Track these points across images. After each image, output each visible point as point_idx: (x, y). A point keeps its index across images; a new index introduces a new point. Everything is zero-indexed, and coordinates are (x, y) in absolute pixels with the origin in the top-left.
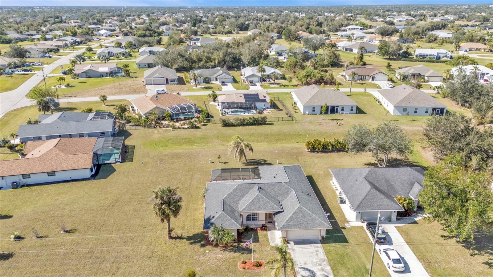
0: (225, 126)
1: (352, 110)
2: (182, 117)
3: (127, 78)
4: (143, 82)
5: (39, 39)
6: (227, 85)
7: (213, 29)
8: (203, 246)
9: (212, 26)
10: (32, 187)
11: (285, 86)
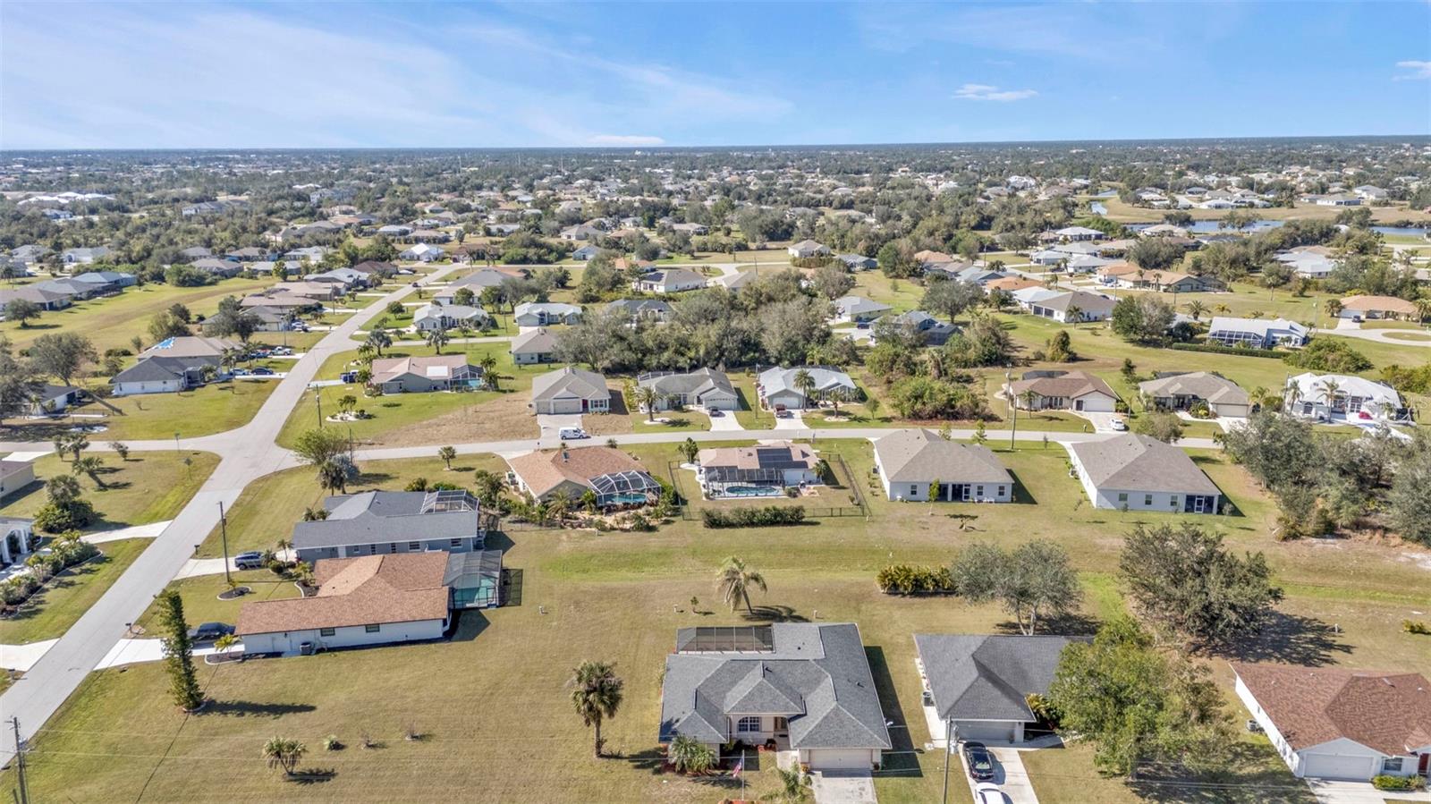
0: (712, 527)
1: (1001, 494)
2: (619, 502)
3: (490, 394)
4: (530, 406)
5: (267, 273)
6: (724, 415)
7: (699, 234)
8: (658, 772)
9: (696, 226)
10: (337, 653)
11: (860, 420)
